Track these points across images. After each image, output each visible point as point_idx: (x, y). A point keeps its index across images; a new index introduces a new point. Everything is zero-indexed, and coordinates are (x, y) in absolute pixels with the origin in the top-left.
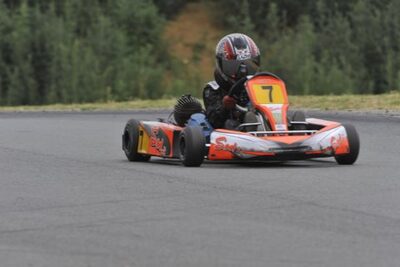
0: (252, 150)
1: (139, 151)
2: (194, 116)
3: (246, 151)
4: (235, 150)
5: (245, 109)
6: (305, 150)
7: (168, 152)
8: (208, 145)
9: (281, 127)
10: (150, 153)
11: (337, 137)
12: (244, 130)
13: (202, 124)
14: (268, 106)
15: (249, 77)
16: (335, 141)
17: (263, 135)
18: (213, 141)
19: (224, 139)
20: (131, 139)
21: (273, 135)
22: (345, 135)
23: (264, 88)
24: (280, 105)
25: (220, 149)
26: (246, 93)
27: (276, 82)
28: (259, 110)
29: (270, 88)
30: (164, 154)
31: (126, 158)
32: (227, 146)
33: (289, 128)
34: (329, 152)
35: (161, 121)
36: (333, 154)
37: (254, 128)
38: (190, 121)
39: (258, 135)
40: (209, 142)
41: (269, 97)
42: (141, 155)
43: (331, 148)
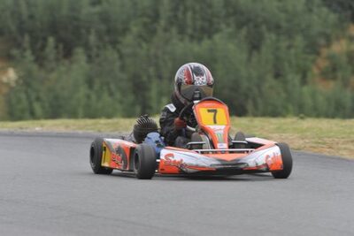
0: (197, 166)
1: (103, 165)
2: (149, 135)
3: (191, 166)
4: (181, 165)
5: (194, 129)
6: (242, 166)
7: (125, 166)
8: (158, 160)
9: (223, 146)
10: (112, 167)
11: (272, 156)
12: (191, 148)
13: (157, 142)
14: (212, 127)
15: (195, 102)
16: (270, 159)
17: (208, 152)
18: (162, 157)
19: (172, 155)
20: (96, 153)
21: (216, 152)
22: (280, 154)
23: (209, 111)
24: (223, 127)
25: (168, 164)
26: (193, 116)
27: (221, 106)
28: (204, 131)
29: (215, 111)
30: (122, 168)
31: (92, 171)
32: (175, 161)
33: (230, 147)
34: (264, 168)
35: (123, 138)
36: (268, 170)
37: (200, 146)
38: (146, 139)
39: (202, 153)
40: (159, 158)
41: (214, 119)
42: (104, 167)
43: (266, 165)
